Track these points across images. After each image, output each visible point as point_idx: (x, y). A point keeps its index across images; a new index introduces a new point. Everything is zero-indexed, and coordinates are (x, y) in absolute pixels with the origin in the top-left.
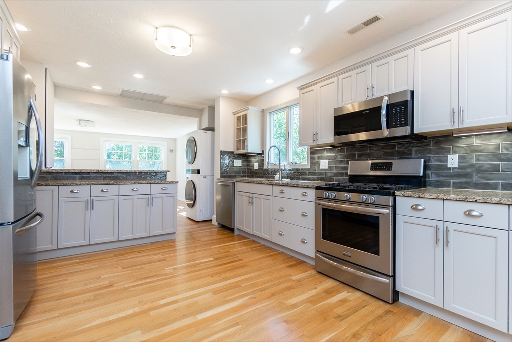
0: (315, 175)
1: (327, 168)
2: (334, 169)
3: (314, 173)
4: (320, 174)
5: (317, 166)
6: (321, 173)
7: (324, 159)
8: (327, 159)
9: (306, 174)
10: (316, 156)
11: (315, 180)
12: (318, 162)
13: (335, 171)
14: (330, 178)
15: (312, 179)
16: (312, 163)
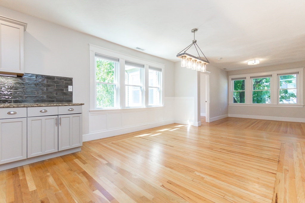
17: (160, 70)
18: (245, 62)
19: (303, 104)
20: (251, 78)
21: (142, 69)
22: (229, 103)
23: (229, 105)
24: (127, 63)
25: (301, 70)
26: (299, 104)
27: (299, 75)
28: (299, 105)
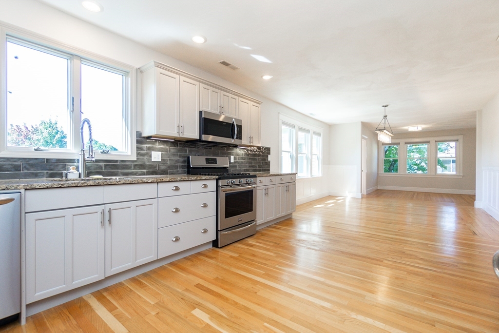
0: (144, 168)
1: (160, 160)
2: (167, 161)
3: (142, 167)
4: (151, 167)
5: (146, 158)
6: (152, 165)
7: (156, 151)
8: (159, 151)
9: (128, 167)
10: (145, 146)
11: (144, 175)
12: (147, 154)
13: (168, 163)
14: (164, 171)
15: (140, 173)
16: (138, 154)
17: (319, 134)
18: (406, 128)
19: (462, 175)
20: (406, 143)
21: (307, 134)
22: (379, 173)
23: (379, 175)
24: (301, 129)
25: (460, 138)
26: (458, 174)
27: (458, 143)
28: (458, 176)
